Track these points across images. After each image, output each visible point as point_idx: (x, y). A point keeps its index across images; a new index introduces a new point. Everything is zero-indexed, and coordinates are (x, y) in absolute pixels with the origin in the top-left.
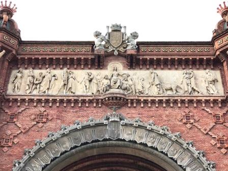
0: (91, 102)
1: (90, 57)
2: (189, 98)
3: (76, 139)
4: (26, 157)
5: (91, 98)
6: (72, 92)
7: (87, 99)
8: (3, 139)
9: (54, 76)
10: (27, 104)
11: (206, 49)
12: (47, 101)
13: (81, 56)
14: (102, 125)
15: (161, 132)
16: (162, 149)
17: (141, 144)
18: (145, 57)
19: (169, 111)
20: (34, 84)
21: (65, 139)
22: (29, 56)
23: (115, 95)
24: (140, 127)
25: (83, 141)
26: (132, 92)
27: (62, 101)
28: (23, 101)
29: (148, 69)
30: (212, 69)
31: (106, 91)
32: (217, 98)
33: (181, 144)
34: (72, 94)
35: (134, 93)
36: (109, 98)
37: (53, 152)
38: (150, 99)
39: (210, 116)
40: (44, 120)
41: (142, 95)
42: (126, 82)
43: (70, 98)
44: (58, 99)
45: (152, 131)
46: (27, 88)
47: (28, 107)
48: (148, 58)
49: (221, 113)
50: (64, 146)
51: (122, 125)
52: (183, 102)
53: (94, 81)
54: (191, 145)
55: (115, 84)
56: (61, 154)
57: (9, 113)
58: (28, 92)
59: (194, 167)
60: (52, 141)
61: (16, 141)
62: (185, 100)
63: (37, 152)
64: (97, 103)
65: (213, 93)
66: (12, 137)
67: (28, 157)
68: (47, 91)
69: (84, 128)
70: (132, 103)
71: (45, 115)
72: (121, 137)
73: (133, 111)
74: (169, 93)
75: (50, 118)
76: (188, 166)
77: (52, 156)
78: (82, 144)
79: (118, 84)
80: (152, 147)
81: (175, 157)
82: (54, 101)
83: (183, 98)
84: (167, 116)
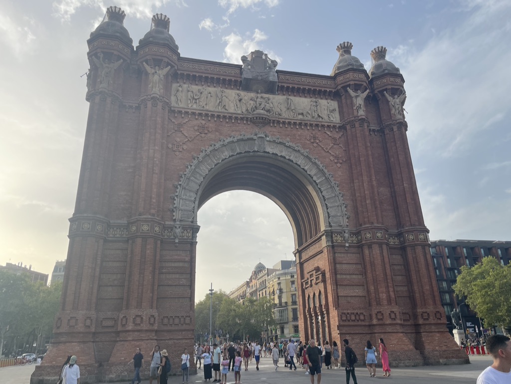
0: (242, 119)
1: (239, 80)
2: (316, 123)
3: (232, 150)
4: (195, 162)
6: (226, 109)
8: (174, 145)
9: (210, 93)
10: (190, 117)
11: (329, 82)
12: (207, 115)
14: (252, 139)
15: (296, 148)
16: (296, 161)
17: (281, 156)
18: (283, 84)
19: (300, 132)
20: (193, 98)
21: (224, 148)
22: (187, 73)
23: (262, 116)
24: (280, 143)
25: (238, 151)
26: (273, 113)
27: (219, 116)
28: (187, 113)
29: (284, 95)
30: (332, 100)
31: (254, 111)
32: (336, 124)
33: (310, 159)
34: (226, 111)
35: (274, 114)
36: (256, 118)
37: (216, 158)
39: (330, 138)
40: (206, 132)
41: (280, 117)
42: (268, 105)
43: (226, 114)
45: (289, 147)
46: (189, 102)
47: (191, 119)
48: (286, 85)
49: (337, 136)
50: (224, 154)
51: (267, 141)
52: (311, 125)
53: (243, 101)
54: (317, 160)
55: (260, 105)
56: (222, 161)
57: (176, 123)
58: (190, 105)
59: (319, 176)
60: (215, 150)
61: (185, 147)
62: (312, 124)
63: (203, 158)
64: (247, 121)
65: (333, 119)
66: (181, 144)
67: (197, 161)
68: (205, 106)
69: (238, 141)
70: (273, 123)
71: (206, 127)
72: (266, 150)
74: (300, 117)
75: (210, 130)
76: (315, 175)
78: (237, 154)
79: (262, 106)
80: (289, 160)
81: (306, 168)
82: (213, 116)
83: (312, 123)
84: (299, 136)
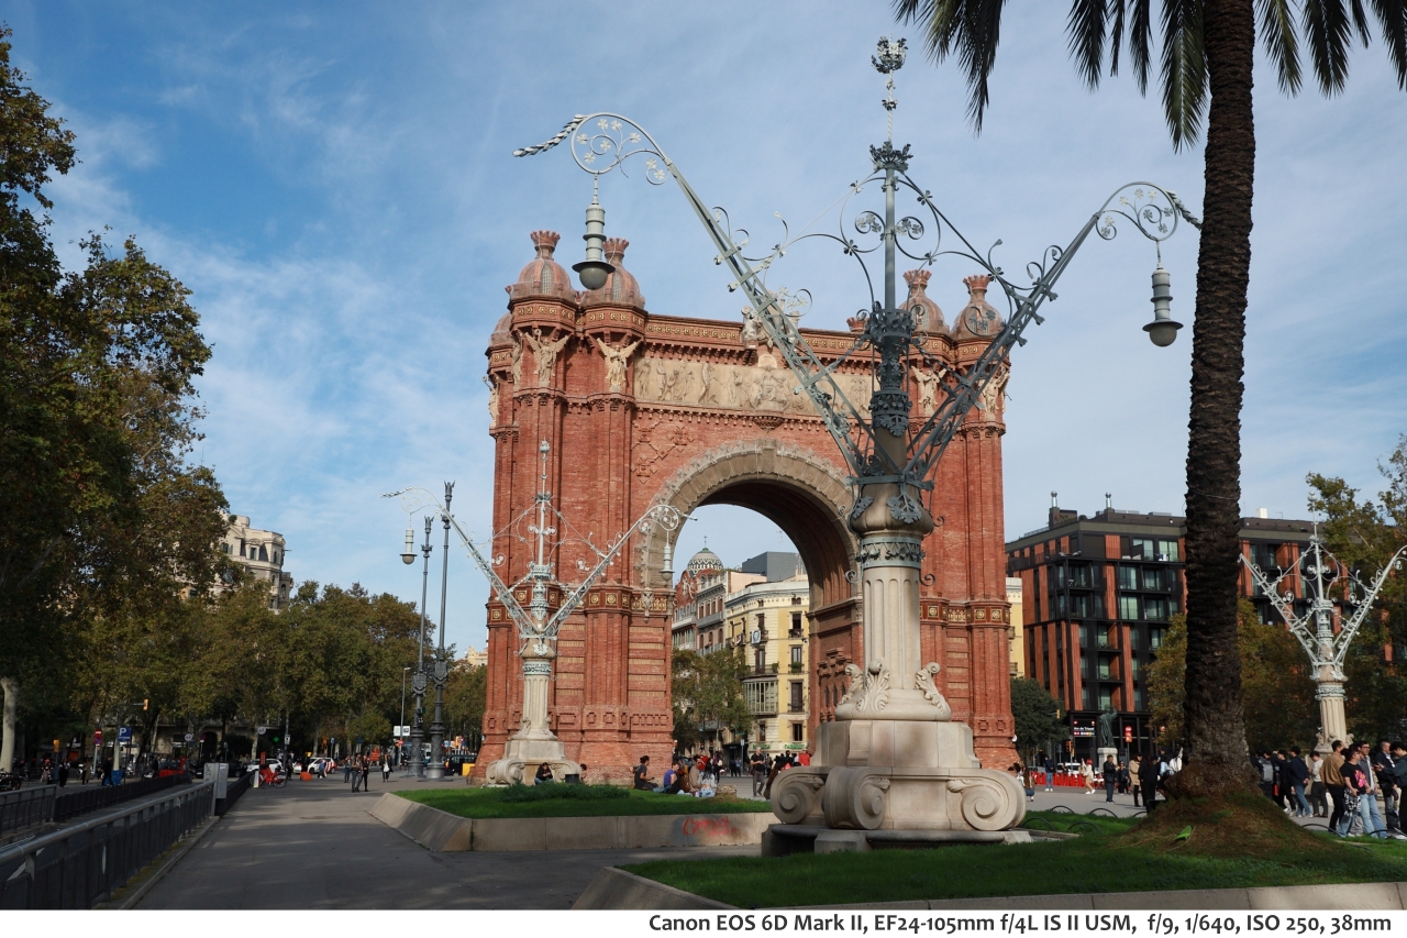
5: (740, 413)
7: (736, 414)
13: (725, 347)
38: (810, 419)
40: (684, 441)
44: (700, 411)
73: (789, 434)
75: (691, 439)
77: (699, 493)
